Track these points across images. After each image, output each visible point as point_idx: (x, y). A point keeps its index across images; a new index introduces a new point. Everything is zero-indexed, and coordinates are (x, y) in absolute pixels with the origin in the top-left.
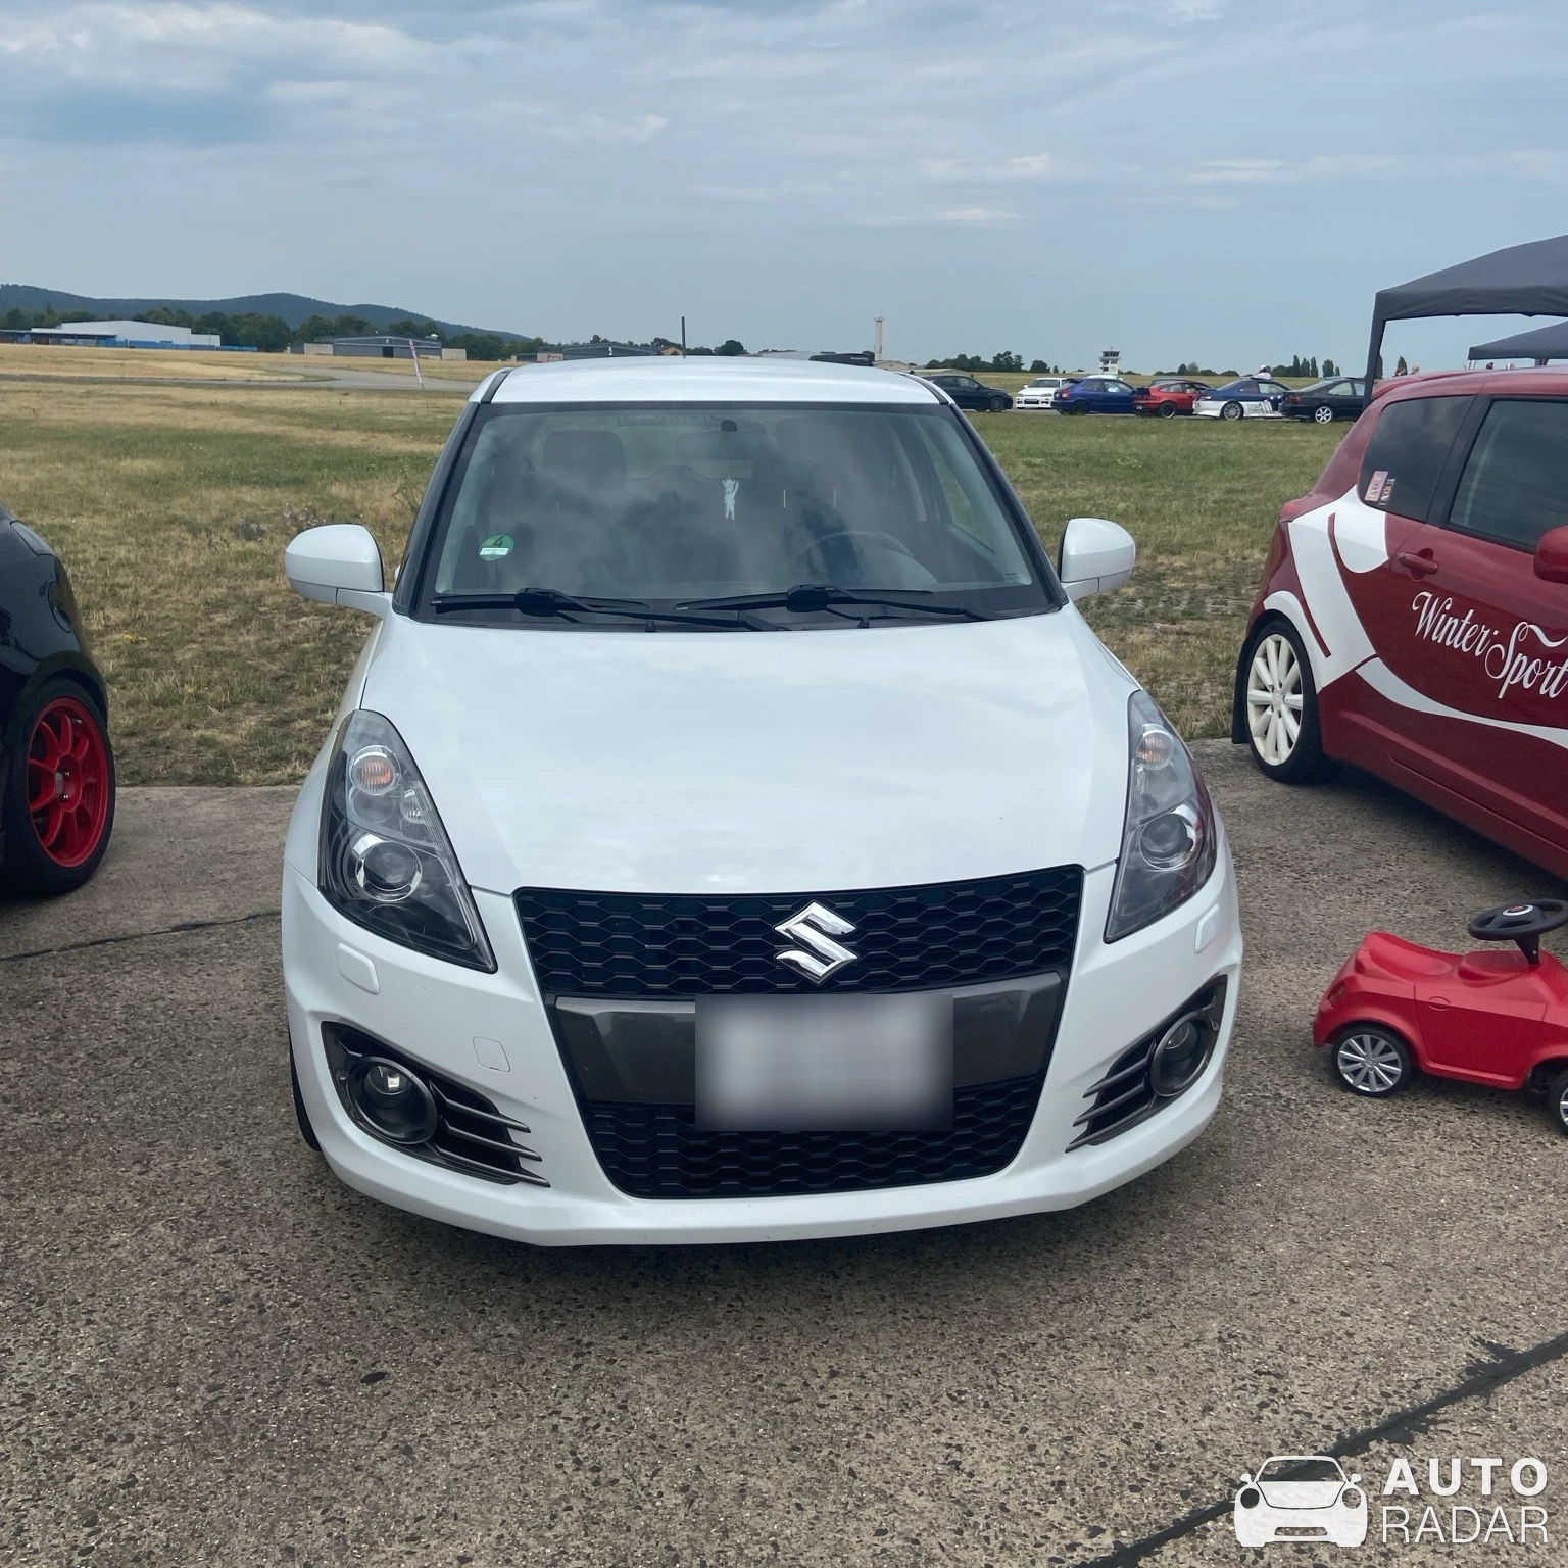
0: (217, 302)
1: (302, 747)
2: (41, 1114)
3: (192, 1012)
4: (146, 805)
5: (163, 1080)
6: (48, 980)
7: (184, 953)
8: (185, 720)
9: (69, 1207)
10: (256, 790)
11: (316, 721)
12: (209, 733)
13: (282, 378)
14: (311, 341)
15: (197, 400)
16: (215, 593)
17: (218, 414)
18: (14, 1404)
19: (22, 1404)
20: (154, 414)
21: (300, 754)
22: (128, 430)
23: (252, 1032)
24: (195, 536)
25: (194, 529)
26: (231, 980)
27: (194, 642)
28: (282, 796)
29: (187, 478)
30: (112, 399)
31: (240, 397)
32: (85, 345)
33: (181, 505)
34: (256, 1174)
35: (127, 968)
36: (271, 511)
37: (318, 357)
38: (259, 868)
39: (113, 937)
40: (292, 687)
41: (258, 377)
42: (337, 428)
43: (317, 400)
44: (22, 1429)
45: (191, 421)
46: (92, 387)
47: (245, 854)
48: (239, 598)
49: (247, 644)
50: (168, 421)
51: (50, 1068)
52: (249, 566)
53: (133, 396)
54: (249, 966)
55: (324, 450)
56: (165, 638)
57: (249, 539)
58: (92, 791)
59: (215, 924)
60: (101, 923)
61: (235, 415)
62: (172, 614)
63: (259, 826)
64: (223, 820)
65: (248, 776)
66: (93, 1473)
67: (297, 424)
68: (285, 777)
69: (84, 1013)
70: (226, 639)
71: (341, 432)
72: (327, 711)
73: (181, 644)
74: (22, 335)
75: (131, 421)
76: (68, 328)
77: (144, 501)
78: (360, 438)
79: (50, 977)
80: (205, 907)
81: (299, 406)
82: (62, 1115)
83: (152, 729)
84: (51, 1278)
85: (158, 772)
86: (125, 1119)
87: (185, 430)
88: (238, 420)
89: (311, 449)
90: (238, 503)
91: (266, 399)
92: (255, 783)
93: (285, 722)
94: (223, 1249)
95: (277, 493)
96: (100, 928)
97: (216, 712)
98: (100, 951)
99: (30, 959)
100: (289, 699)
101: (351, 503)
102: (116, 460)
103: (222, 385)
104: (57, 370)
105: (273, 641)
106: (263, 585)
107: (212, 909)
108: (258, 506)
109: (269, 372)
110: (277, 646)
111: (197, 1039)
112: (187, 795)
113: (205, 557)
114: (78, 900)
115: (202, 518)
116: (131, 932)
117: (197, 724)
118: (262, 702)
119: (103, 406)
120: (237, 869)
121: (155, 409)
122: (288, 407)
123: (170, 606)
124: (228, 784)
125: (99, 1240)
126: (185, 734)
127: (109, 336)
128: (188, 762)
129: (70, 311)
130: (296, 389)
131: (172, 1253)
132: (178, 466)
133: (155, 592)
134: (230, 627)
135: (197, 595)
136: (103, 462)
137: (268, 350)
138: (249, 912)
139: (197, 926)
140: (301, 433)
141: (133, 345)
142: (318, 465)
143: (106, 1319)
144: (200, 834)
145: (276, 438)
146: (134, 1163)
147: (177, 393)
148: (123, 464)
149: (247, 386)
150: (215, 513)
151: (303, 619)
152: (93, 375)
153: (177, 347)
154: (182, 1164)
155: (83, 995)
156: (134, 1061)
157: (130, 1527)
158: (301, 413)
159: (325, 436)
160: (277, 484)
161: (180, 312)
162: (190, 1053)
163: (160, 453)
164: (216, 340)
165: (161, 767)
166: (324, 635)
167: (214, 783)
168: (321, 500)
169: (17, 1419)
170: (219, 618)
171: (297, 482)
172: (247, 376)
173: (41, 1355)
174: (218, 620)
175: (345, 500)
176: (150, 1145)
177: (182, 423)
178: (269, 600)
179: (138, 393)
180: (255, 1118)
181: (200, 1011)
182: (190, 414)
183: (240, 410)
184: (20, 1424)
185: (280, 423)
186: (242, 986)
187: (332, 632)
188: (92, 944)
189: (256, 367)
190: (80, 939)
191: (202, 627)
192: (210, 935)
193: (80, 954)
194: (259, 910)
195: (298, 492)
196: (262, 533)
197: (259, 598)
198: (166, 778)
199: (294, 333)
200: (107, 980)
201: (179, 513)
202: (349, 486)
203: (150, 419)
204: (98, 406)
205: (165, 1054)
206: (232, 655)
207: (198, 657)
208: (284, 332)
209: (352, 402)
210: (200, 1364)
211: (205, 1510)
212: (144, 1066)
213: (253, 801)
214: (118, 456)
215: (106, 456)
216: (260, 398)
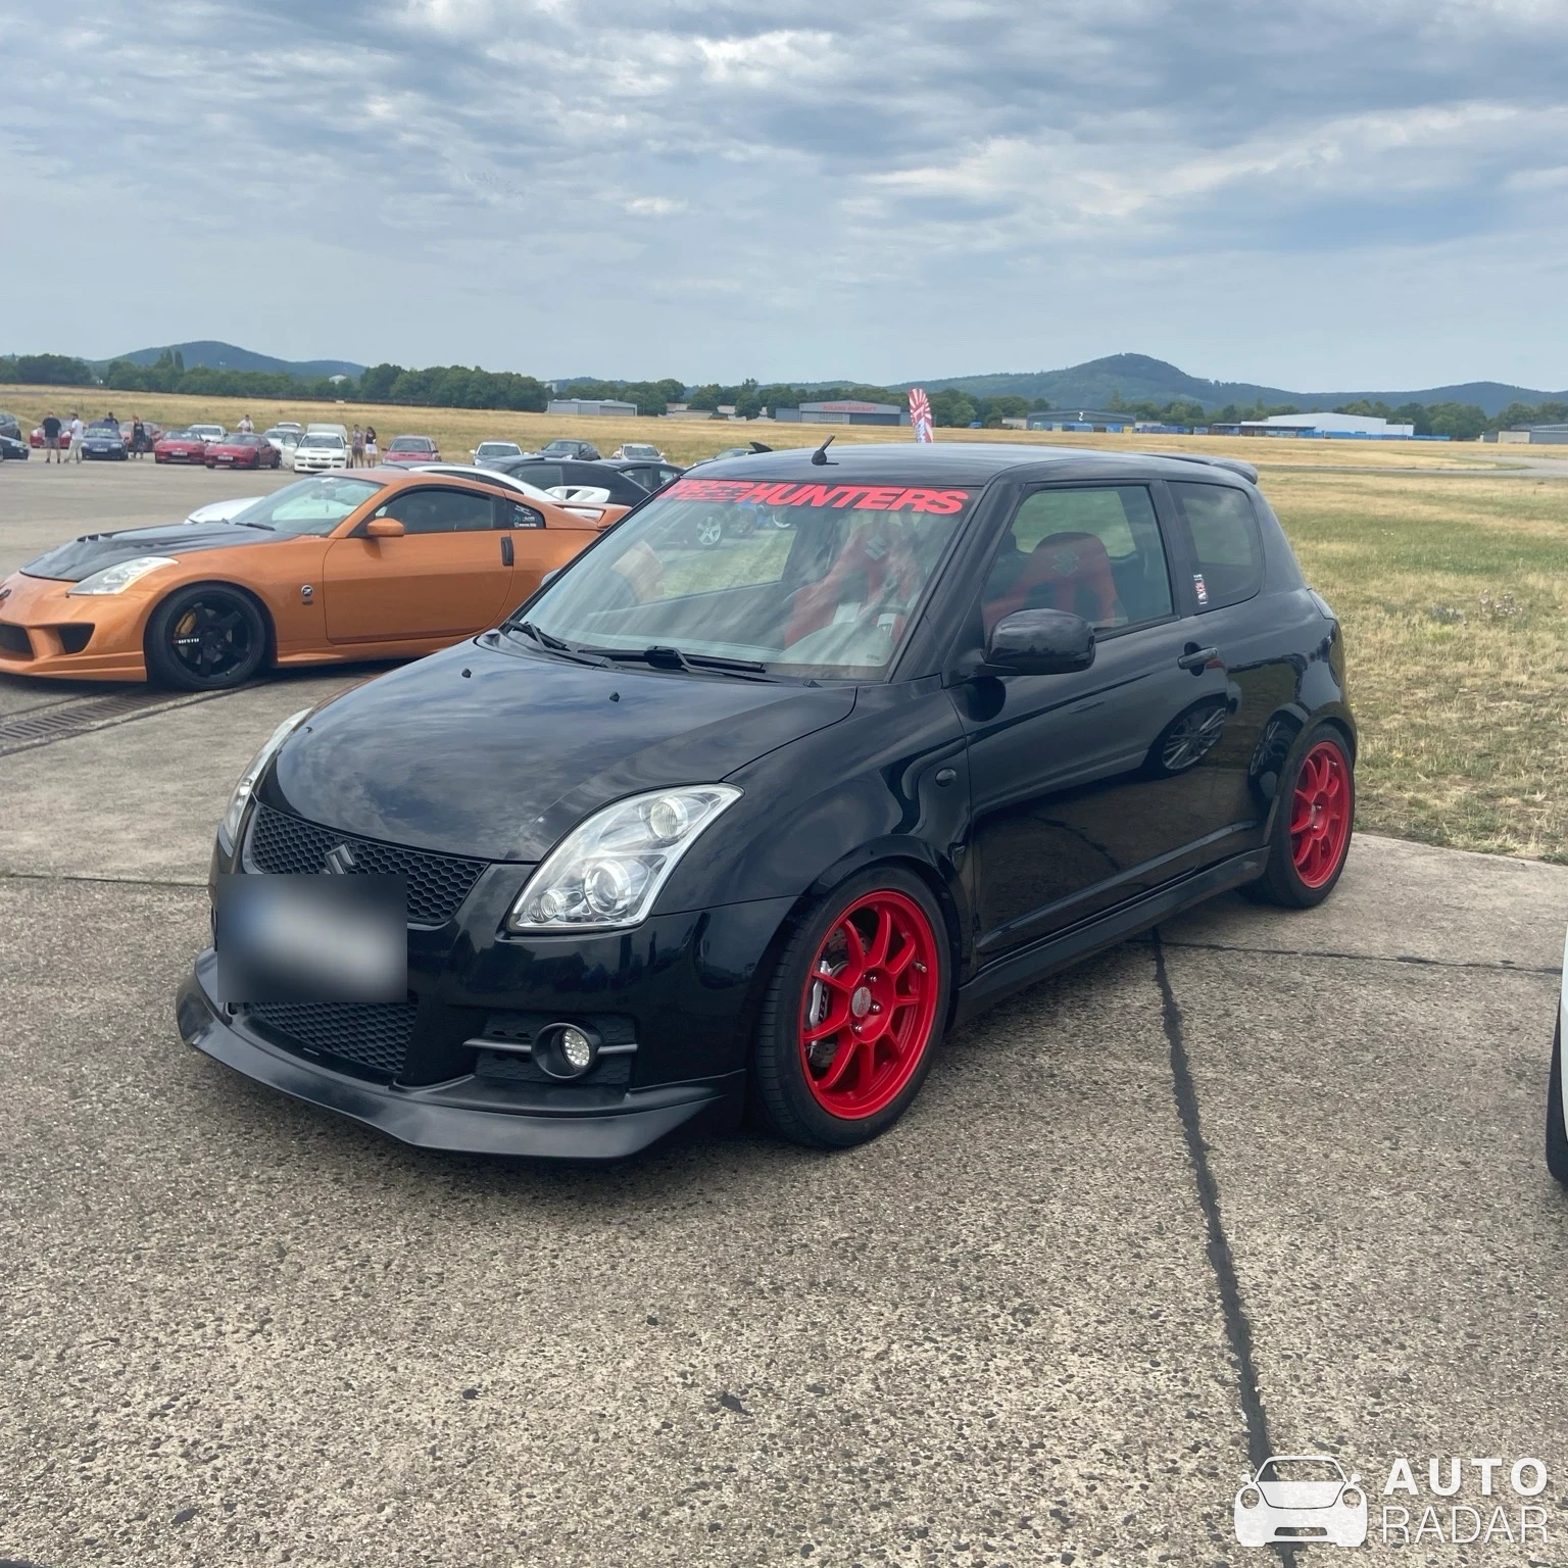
0: (1416, 393)
1: (1511, 822)
2: (1302, 1079)
3: (1424, 1032)
4: (1366, 849)
5: (1403, 1080)
6: (1297, 975)
7: (1411, 981)
8: (1397, 780)
9: (1334, 1156)
10: (1466, 854)
11: (1523, 800)
12: (1421, 796)
13: (1472, 466)
14: (1508, 428)
15: (1386, 487)
16: (1417, 670)
17: (1407, 502)
18: (1304, 1286)
19: (1312, 1289)
20: (1345, 501)
21: (1509, 828)
22: (1323, 516)
23: (1481, 1063)
24: (1392, 616)
25: (1391, 610)
26: (1457, 1015)
27: (1398, 712)
28: (1494, 865)
29: (1380, 563)
30: (1308, 487)
31: (1430, 485)
32: (1285, 436)
33: (1376, 587)
34: (1496, 1181)
35: (1364, 982)
36: (1464, 597)
37: (1513, 446)
38: (1475, 923)
39: (1347, 953)
40: (1497, 765)
41: (1448, 466)
42: (1531, 518)
43: (1510, 490)
44: (1314, 1307)
45: (1382, 508)
46: (1289, 475)
47: (1460, 908)
48: (1438, 678)
49: (1450, 721)
50: (1360, 509)
51: (1307, 1045)
52: (1447, 647)
53: (1325, 484)
54: (1473, 1007)
55: (1517, 539)
56: (1372, 706)
57: (1444, 623)
58: (1335, 826)
59: (1437, 963)
60: (1335, 940)
61: (1424, 503)
62: (1376, 686)
63: (1472, 886)
64: (1436, 875)
65: (1459, 840)
66: (1374, 1360)
67: (1487, 513)
68: (1495, 847)
69: (1330, 1009)
70: (1429, 713)
71: (1535, 522)
72: (1535, 793)
73: (1387, 713)
74: (1232, 428)
75: (1324, 506)
76: (1273, 421)
77: (1341, 581)
78: (1556, 528)
79: (1298, 974)
80: (1429, 948)
81: (1490, 495)
82: (1320, 1084)
83: (1364, 785)
84: (1325, 1204)
85: (1374, 823)
86: (1373, 1102)
87: (1375, 516)
88: (1427, 507)
89: (1503, 539)
90: (1430, 587)
91: (1456, 487)
92: (1466, 848)
93: (1491, 796)
94: (1470, 1232)
95: (1471, 580)
96: (1332, 944)
97: (1423, 779)
98: (1338, 962)
99: (1280, 956)
100: (1495, 776)
101: (1548, 594)
102: (1314, 543)
103: (1411, 473)
104: (1261, 459)
105: (1475, 721)
106: (1462, 667)
107: (1433, 949)
108: (1450, 591)
109: (1460, 461)
110: (1479, 726)
111: (1430, 1056)
112: (1402, 847)
113: (1404, 636)
114: (1314, 917)
115: (1396, 601)
116: (1362, 953)
117: (1408, 787)
118: (1467, 775)
119: (1299, 493)
120: (1454, 921)
121: (1348, 496)
122: (1478, 496)
123: (1373, 678)
124: (1440, 845)
125: (1362, 1189)
126: (1397, 794)
127: (1306, 428)
128: (1401, 819)
129: (1277, 406)
130: (1486, 477)
131: (1425, 1220)
132: (1372, 551)
133: (1359, 665)
134: (1432, 703)
135: (1398, 671)
136: (1303, 544)
137: (1461, 438)
138: (1468, 960)
139: (1420, 961)
140: (1494, 523)
141: (1329, 435)
142: (1513, 555)
143: (1374, 1251)
144: (1416, 884)
145: (1467, 526)
146: (1385, 1139)
147: (1369, 481)
148: (1320, 546)
149: (1437, 474)
150: (1408, 596)
151: (1505, 703)
152: (1292, 464)
153: (1370, 437)
154: (1426, 1152)
155: (1327, 994)
156: (1377, 1058)
157: (1408, 1411)
158: (1492, 502)
159: (1519, 526)
160: (1470, 571)
161: (1379, 404)
162: (1425, 1065)
163: (1353, 537)
164: (1409, 430)
165: (1377, 819)
166: (1528, 720)
167: (1427, 841)
168: (1517, 589)
169: (1309, 1299)
170: (1421, 694)
171: (1489, 570)
172: (1438, 465)
173: (1323, 1258)
174: (1420, 695)
175: (1542, 591)
176: (1397, 1129)
177: (1372, 509)
178: (1468, 682)
179: (1333, 481)
180: (1490, 1135)
181: (1430, 1033)
182: (1380, 501)
183: (1429, 498)
184: (1312, 1303)
185: (1471, 512)
186: (1467, 1022)
187: (1536, 719)
188: (1330, 955)
189: (1446, 456)
190: (1319, 949)
191: (1404, 700)
192: (1433, 972)
193: (1321, 961)
194: (1477, 961)
195: (1491, 580)
196: (1457, 617)
197: (1459, 679)
198: (1382, 830)
199: (1490, 421)
200: (1347, 987)
201: (1375, 594)
202: (1547, 576)
203: (1342, 506)
204: (1295, 493)
205: (1401, 1060)
206: (1436, 729)
207: (1403, 727)
208: (1481, 421)
209: (1547, 491)
210: (1458, 1313)
211: (1472, 1423)
212: (1385, 1064)
213: (1465, 864)
214: (1316, 538)
215: (1304, 539)
216: (1450, 487)
